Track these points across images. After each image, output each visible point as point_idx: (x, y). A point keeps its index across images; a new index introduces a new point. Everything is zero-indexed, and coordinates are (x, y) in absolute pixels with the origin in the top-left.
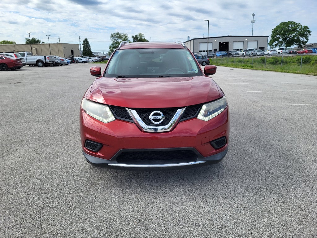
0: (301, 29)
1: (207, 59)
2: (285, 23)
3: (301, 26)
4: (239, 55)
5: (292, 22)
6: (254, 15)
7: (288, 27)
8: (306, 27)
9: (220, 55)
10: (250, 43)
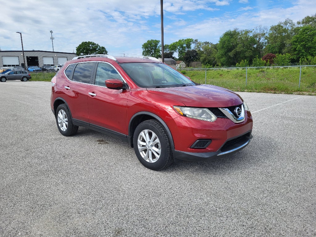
0: (99, 49)
1: (28, 74)
2: (86, 42)
3: (100, 47)
4: (54, 70)
5: (92, 42)
6: (51, 32)
7: (89, 46)
8: (103, 48)
9: (33, 70)
10: (60, 59)
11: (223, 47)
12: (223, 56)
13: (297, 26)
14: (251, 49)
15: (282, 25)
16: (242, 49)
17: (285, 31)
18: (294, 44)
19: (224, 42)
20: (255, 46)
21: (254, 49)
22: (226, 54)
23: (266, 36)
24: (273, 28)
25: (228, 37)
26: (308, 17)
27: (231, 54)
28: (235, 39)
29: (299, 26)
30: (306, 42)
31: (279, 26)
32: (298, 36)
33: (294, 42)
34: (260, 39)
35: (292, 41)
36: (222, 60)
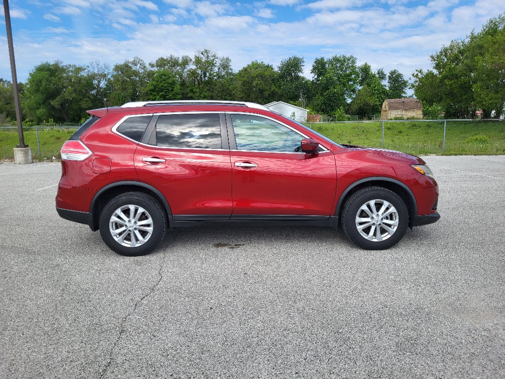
11: (37, 91)
12: (40, 105)
13: (149, 68)
14: (89, 97)
15: (130, 65)
16: (74, 95)
17: (136, 73)
18: (151, 94)
19: (40, 81)
20: (94, 92)
21: (93, 98)
22: (45, 102)
23: (109, 79)
24: (117, 68)
25: (46, 74)
26: (162, 59)
27: (55, 103)
28: (60, 78)
29: (152, 69)
30: (166, 92)
31: (126, 65)
32: (155, 83)
33: (150, 90)
34: (99, 82)
35: (147, 89)
36: (38, 112)
